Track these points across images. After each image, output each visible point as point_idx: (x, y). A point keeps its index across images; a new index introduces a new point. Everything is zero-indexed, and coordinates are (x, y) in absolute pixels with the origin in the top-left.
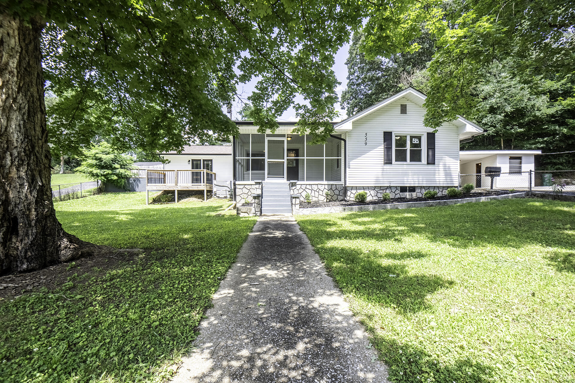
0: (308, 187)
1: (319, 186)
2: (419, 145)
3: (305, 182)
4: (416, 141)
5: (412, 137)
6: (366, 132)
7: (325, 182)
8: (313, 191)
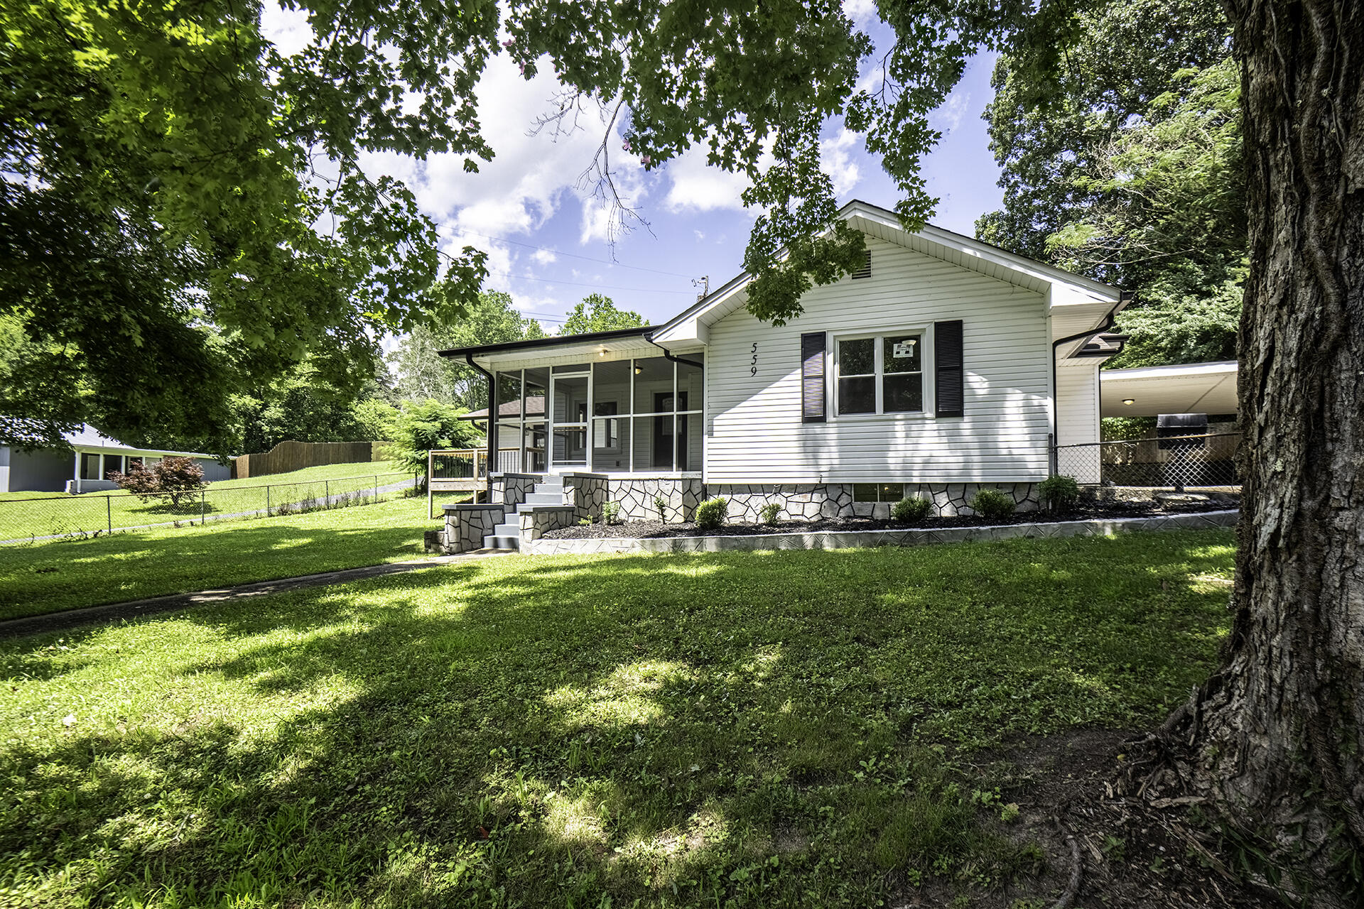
0: (637, 485)
1: (662, 484)
2: (915, 362)
3: (631, 474)
4: (901, 352)
5: (890, 342)
6: (754, 339)
7: (676, 474)
8: (648, 497)
